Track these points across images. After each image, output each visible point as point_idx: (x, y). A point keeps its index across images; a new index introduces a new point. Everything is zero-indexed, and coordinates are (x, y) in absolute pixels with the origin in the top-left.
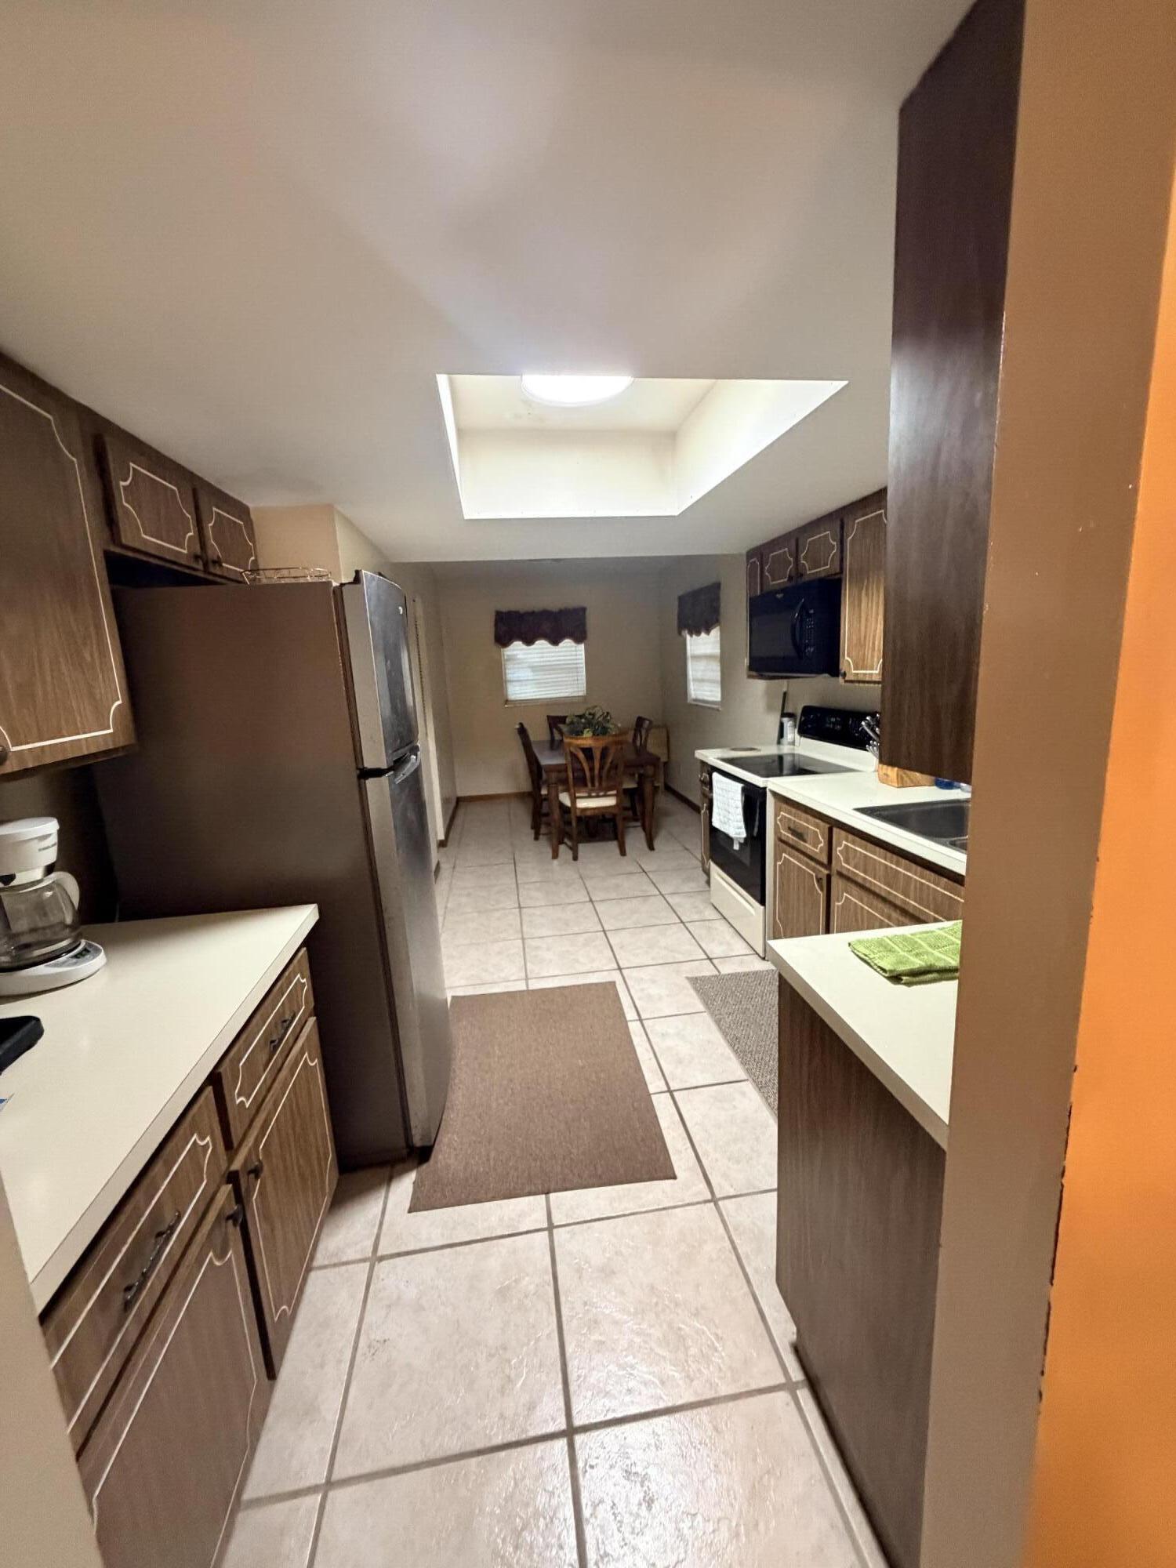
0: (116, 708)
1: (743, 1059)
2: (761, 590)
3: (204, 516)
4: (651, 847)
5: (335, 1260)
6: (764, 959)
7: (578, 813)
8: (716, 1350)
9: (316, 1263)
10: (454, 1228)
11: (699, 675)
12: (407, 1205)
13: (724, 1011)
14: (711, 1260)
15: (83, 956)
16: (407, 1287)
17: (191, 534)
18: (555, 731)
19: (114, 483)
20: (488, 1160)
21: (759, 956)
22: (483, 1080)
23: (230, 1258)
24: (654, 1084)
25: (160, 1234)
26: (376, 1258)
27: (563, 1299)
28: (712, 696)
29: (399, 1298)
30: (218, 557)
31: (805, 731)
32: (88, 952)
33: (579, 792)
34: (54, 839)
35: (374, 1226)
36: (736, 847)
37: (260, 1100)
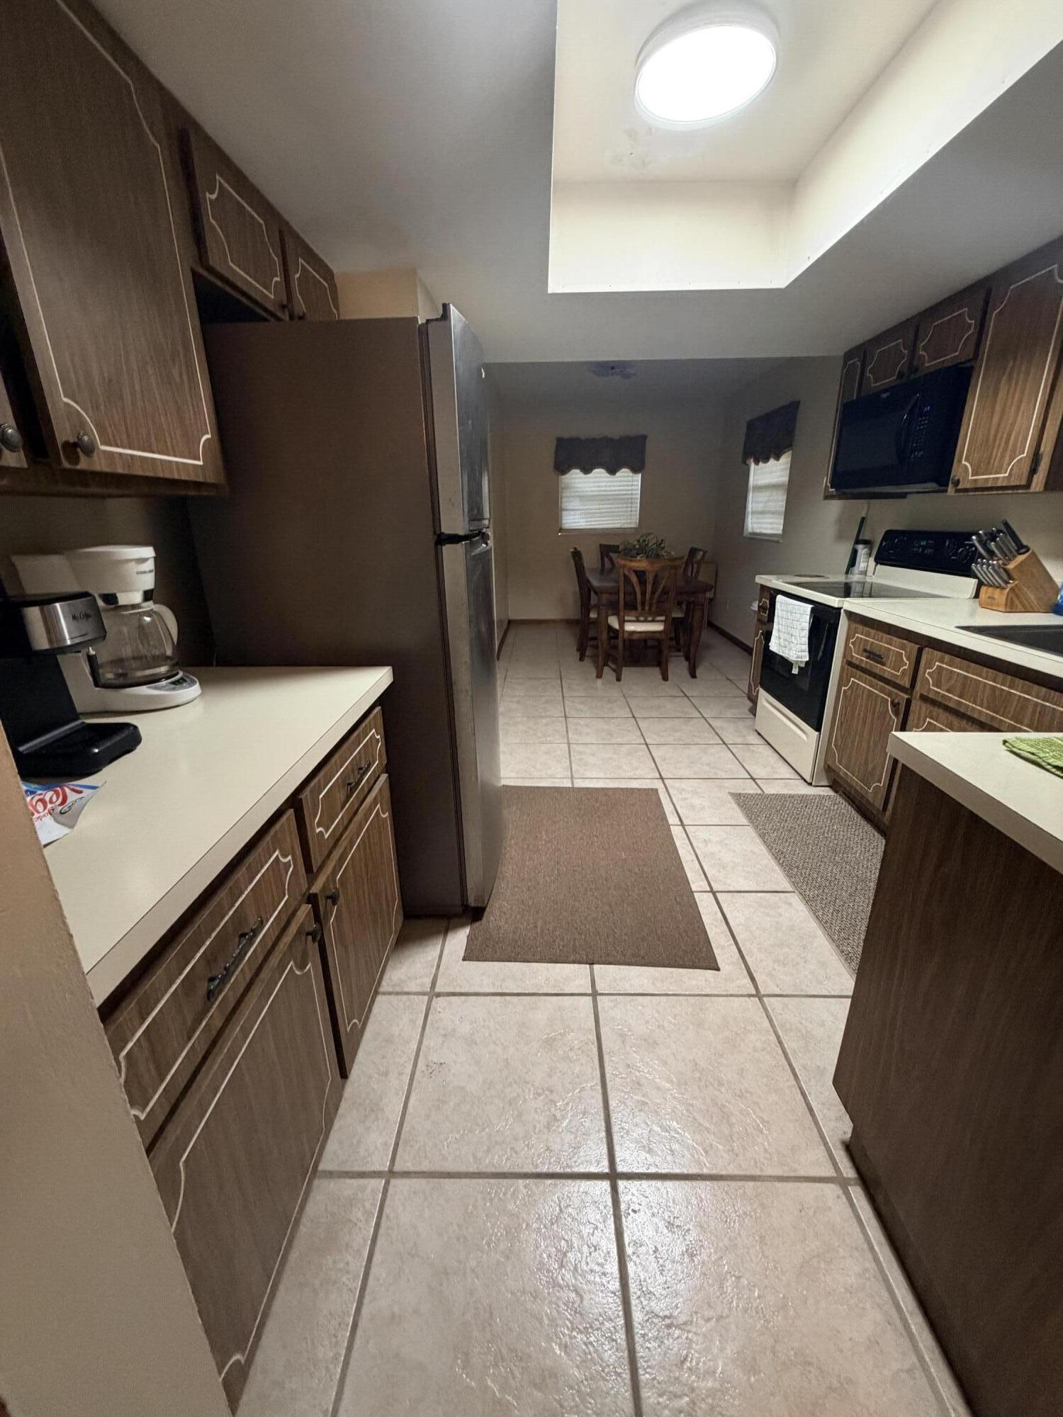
0: (206, 441)
1: (788, 872)
2: (858, 395)
3: (291, 268)
4: (693, 675)
5: (398, 989)
6: (810, 784)
7: (626, 636)
8: (761, 1132)
9: (381, 989)
10: (503, 980)
11: (760, 507)
12: (462, 954)
13: (769, 826)
14: (755, 1050)
15: (181, 683)
16: (461, 1023)
17: (277, 279)
18: (606, 559)
19: (201, 196)
20: (536, 927)
21: (805, 781)
22: (531, 859)
23: (309, 969)
24: (697, 883)
25: (243, 935)
26: (433, 994)
27: (606, 1058)
28: (772, 529)
29: (454, 1030)
30: (304, 313)
31: (883, 558)
32: (185, 681)
33: (629, 616)
34: (150, 565)
35: (432, 967)
36: (795, 671)
37: (338, 834)
